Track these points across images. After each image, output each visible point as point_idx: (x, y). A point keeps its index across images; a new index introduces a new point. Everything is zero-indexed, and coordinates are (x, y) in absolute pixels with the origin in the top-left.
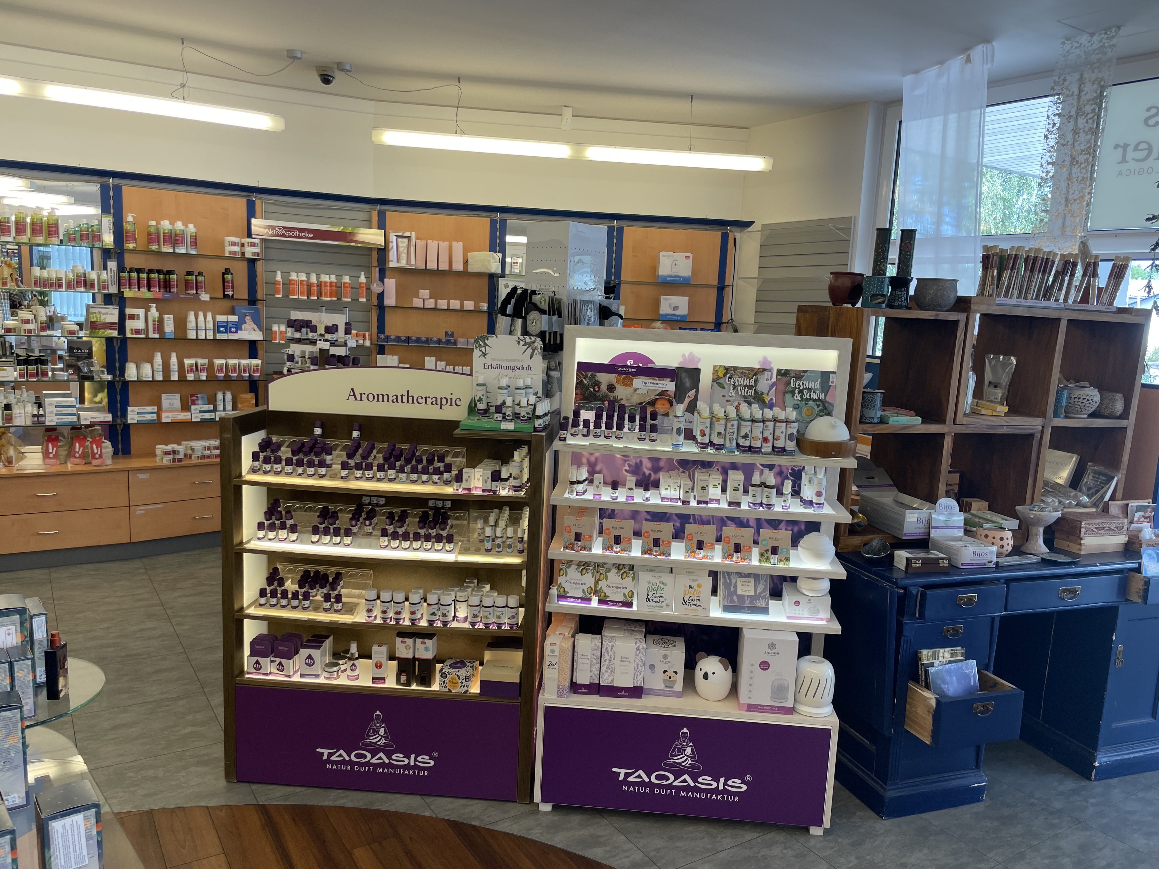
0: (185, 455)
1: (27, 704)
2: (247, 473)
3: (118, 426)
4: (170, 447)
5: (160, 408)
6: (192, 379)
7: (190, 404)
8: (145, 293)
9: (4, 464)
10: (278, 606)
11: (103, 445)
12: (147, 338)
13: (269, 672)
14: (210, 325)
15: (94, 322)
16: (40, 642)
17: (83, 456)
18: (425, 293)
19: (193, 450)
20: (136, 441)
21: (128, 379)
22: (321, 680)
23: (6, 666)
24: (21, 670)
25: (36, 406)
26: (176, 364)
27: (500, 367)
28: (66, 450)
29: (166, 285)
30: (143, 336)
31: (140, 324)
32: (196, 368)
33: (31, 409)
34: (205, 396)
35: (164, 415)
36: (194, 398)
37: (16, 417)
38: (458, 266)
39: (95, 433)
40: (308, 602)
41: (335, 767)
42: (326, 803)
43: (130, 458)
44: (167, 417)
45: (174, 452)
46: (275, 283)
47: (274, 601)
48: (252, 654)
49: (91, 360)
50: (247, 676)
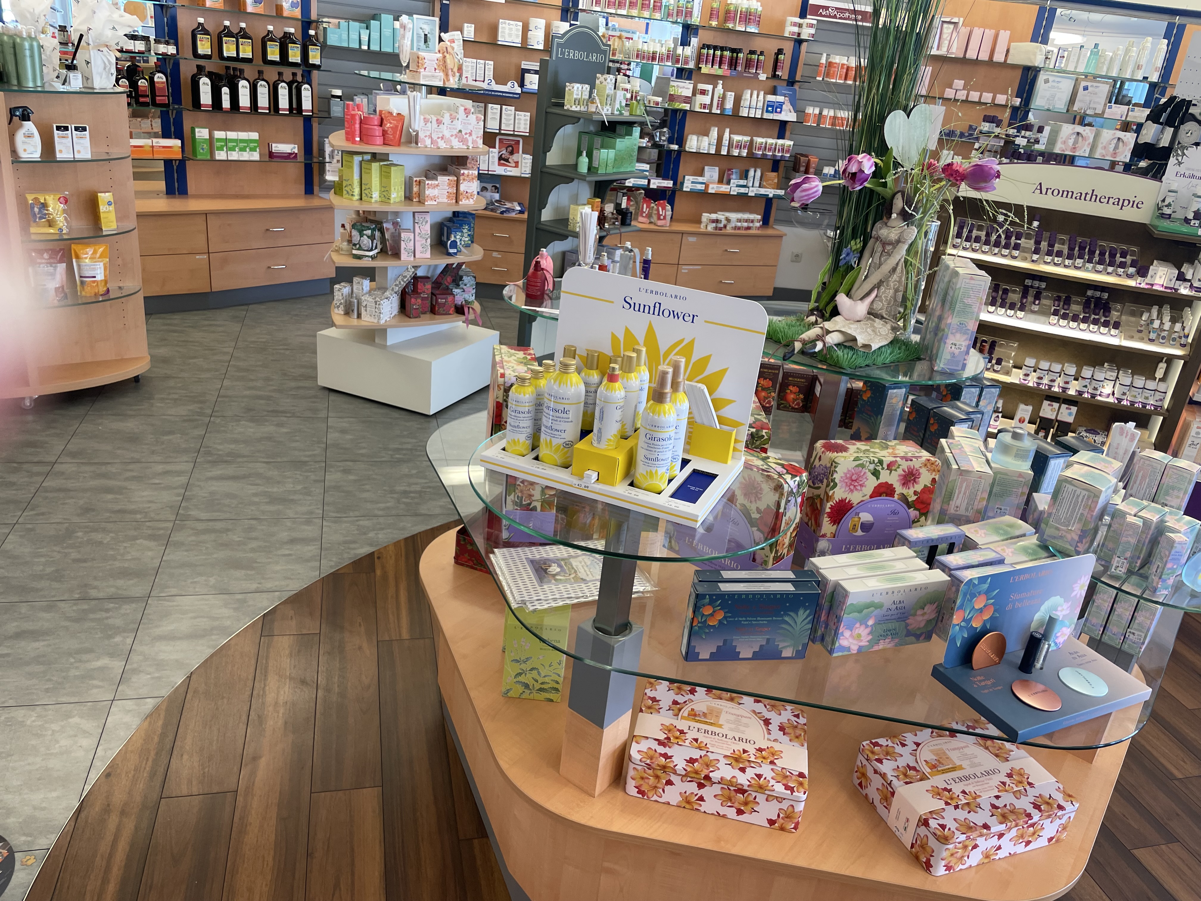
4: (714, 216)
8: (716, 70)
12: (710, 113)
14: (760, 104)
17: (649, 216)
18: (959, 83)
27: (1193, 176)
29: (733, 64)
30: (707, 111)
31: (706, 100)
32: (739, 146)
34: (738, 171)
38: (999, 57)
44: (713, 188)
45: (717, 221)
46: (818, 66)
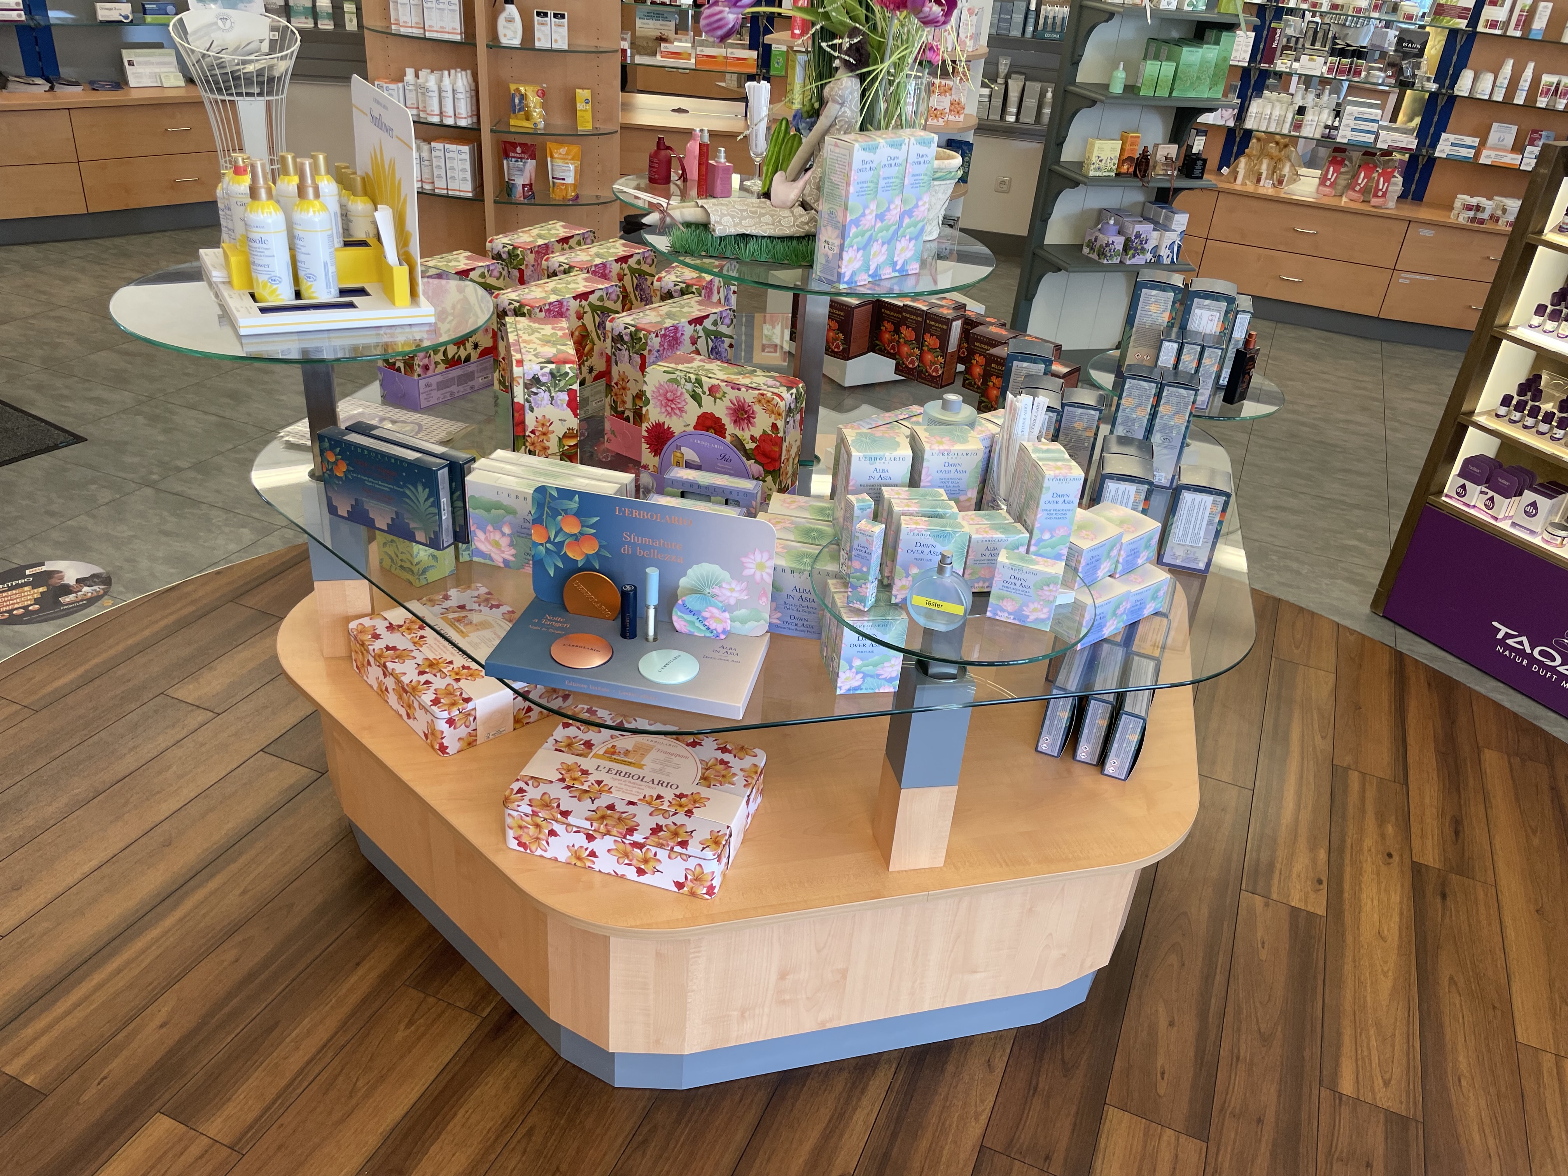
0: (1491, 217)
1: (1203, 394)
2: (1551, 231)
3: (1421, 157)
5: (1483, 143)
6: (1543, 105)
7: (1527, 143)
9: (1273, 184)
10: (1520, 424)
11: (1393, 180)
13: (1472, 504)
15: (1442, 5)
16: (1237, 342)
19: (1504, 211)
20: (1437, 184)
21: (1457, 92)
22: (1537, 541)
23: (1198, 348)
24: (1209, 357)
25: (1333, 114)
26: (1529, 80)
28: (1348, 179)
33: (1327, 117)
35: (1485, 153)
36: (1536, 135)
37: (1306, 125)
39: (1391, 164)
40: (1562, 432)
41: (1507, 653)
42: (1477, 688)
43: (1420, 205)
47: (1517, 416)
48: (1461, 474)
49: (1419, 60)
50: (1443, 498)
